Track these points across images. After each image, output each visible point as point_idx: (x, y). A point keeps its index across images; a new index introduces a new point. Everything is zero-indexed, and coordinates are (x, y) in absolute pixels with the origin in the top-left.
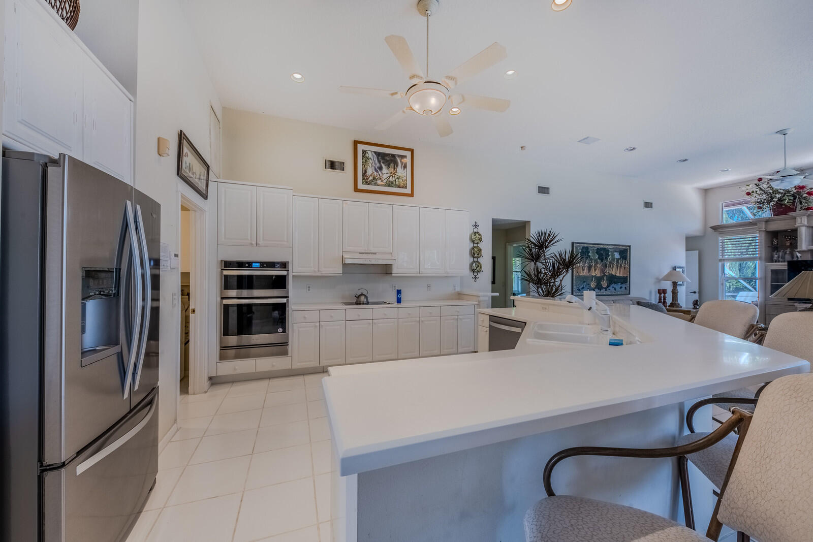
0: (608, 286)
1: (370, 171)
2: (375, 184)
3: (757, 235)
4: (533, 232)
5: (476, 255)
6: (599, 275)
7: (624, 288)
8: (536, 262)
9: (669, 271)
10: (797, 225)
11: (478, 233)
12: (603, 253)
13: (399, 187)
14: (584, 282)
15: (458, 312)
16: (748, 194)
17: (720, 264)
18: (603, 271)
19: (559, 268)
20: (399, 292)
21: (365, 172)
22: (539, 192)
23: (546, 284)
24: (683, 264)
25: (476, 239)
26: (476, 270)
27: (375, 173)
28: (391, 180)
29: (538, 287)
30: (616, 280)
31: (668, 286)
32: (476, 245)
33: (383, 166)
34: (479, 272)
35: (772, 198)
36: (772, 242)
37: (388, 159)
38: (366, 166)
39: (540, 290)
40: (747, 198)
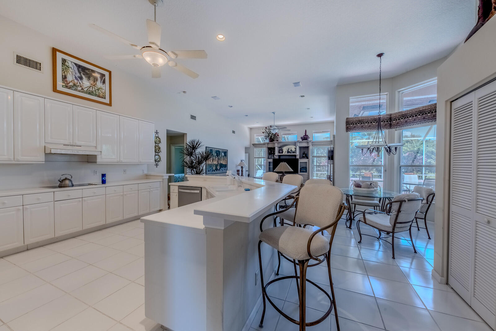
0: (220, 169)
1: (70, 78)
2: (76, 90)
3: (265, 148)
4: (189, 139)
5: (157, 151)
6: (216, 164)
7: (225, 170)
8: (191, 156)
9: (240, 162)
10: (275, 146)
11: (158, 137)
12: (218, 153)
13: (99, 96)
14: (211, 167)
15: (150, 186)
16: (263, 133)
17: (255, 159)
18: (218, 162)
19: (201, 161)
20: (103, 175)
21: (64, 78)
22: (191, 118)
23: (196, 168)
24: (244, 159)
25: (158, 141)
26: (157, 160)
27: (76, 81)
28: (91, 89)
29: (192, 170)
30: (223, 166)
31: (240, 168)
32: (157, 145)
33: (83, 76)
34: (159, 161)
35: (269, 135)
36: (269, 152)
37: (88, 73)
38: (66, 73)
39: (193, 171)
40: (263, 134)
